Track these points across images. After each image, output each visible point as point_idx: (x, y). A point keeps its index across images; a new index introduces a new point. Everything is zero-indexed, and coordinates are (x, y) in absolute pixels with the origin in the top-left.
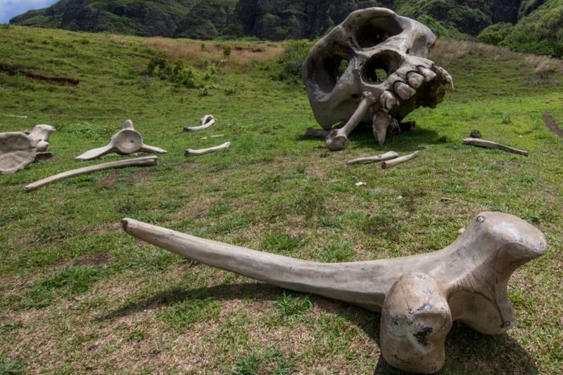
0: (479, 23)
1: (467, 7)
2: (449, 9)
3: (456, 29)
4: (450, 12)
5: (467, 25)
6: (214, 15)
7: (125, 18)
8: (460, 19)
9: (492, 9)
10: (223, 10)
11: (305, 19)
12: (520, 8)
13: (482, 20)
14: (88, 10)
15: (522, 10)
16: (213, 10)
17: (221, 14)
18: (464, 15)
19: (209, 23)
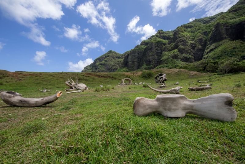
0: (189, 59)
1: (184, 54)
2: (178, 56)
3: (181, 61)
4: (179, 56)
5: (185, 59)
6: (118, 63)
7: (102, 66)
8: (182, 58)
9: (194, 54)
10: (120, 62)
11: (138, 62)
12: (205, 52)
13: (190, 57)
14: (96, 65)
15: (205, 53)
16: (118, 62)
17: (119, 63)
18: (183, 57)
19: (117, 65)
